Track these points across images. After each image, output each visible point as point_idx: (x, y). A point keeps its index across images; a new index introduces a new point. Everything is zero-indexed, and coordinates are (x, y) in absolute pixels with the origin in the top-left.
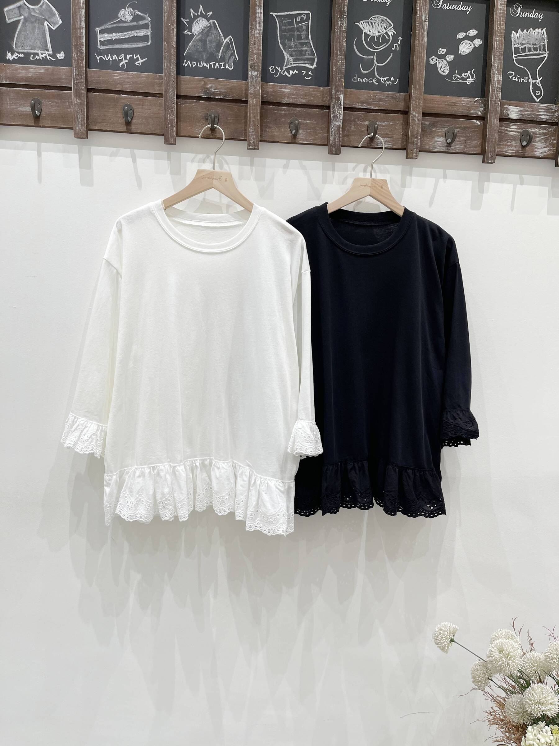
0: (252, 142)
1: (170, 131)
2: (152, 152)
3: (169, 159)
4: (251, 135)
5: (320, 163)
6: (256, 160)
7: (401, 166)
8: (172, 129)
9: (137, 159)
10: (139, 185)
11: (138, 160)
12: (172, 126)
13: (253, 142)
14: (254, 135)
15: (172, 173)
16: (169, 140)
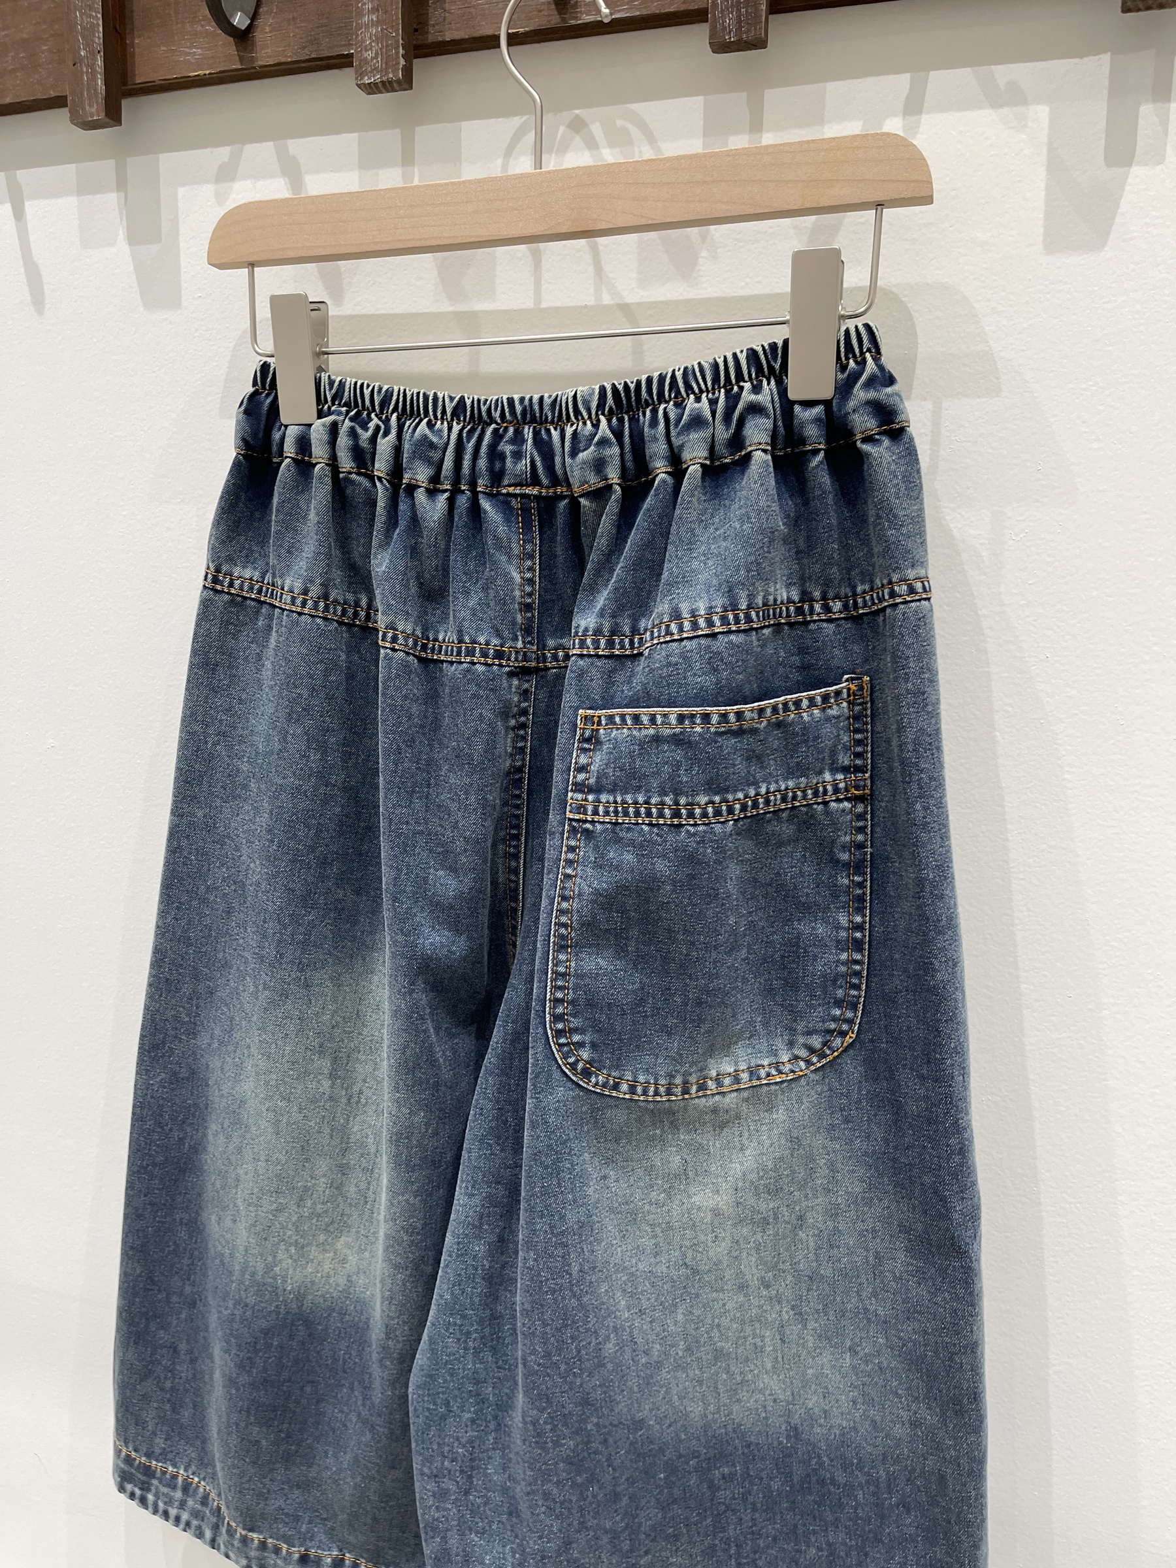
0: (369, 55)
1: (87, 72)
2: (70, 170)
3: (121, 185)
4: (367, 26)
5: (694, 105)
6: (425, 134)
7: (1106, 58)
8: (92, 66)
9: (28, 204)
10: (38, 300)
11: (32, 208)
12: (92, 53)
13: (377, 54)
14: (378, 23)
15: (132, 240)
16: (83, 109)
